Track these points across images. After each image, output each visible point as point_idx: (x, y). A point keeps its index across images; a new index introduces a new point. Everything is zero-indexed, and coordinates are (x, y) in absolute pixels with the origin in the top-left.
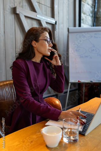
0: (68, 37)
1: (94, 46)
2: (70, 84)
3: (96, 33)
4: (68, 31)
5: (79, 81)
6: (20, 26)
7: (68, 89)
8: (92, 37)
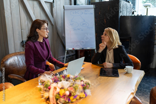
0: (64, 13)
1: (84, 21)
2: (66, 51)
3: (86, 10)
4: (64, 8)
5: (73, 49)
6: (24, 7)
7: (65, 55)
8: (82, 13)
